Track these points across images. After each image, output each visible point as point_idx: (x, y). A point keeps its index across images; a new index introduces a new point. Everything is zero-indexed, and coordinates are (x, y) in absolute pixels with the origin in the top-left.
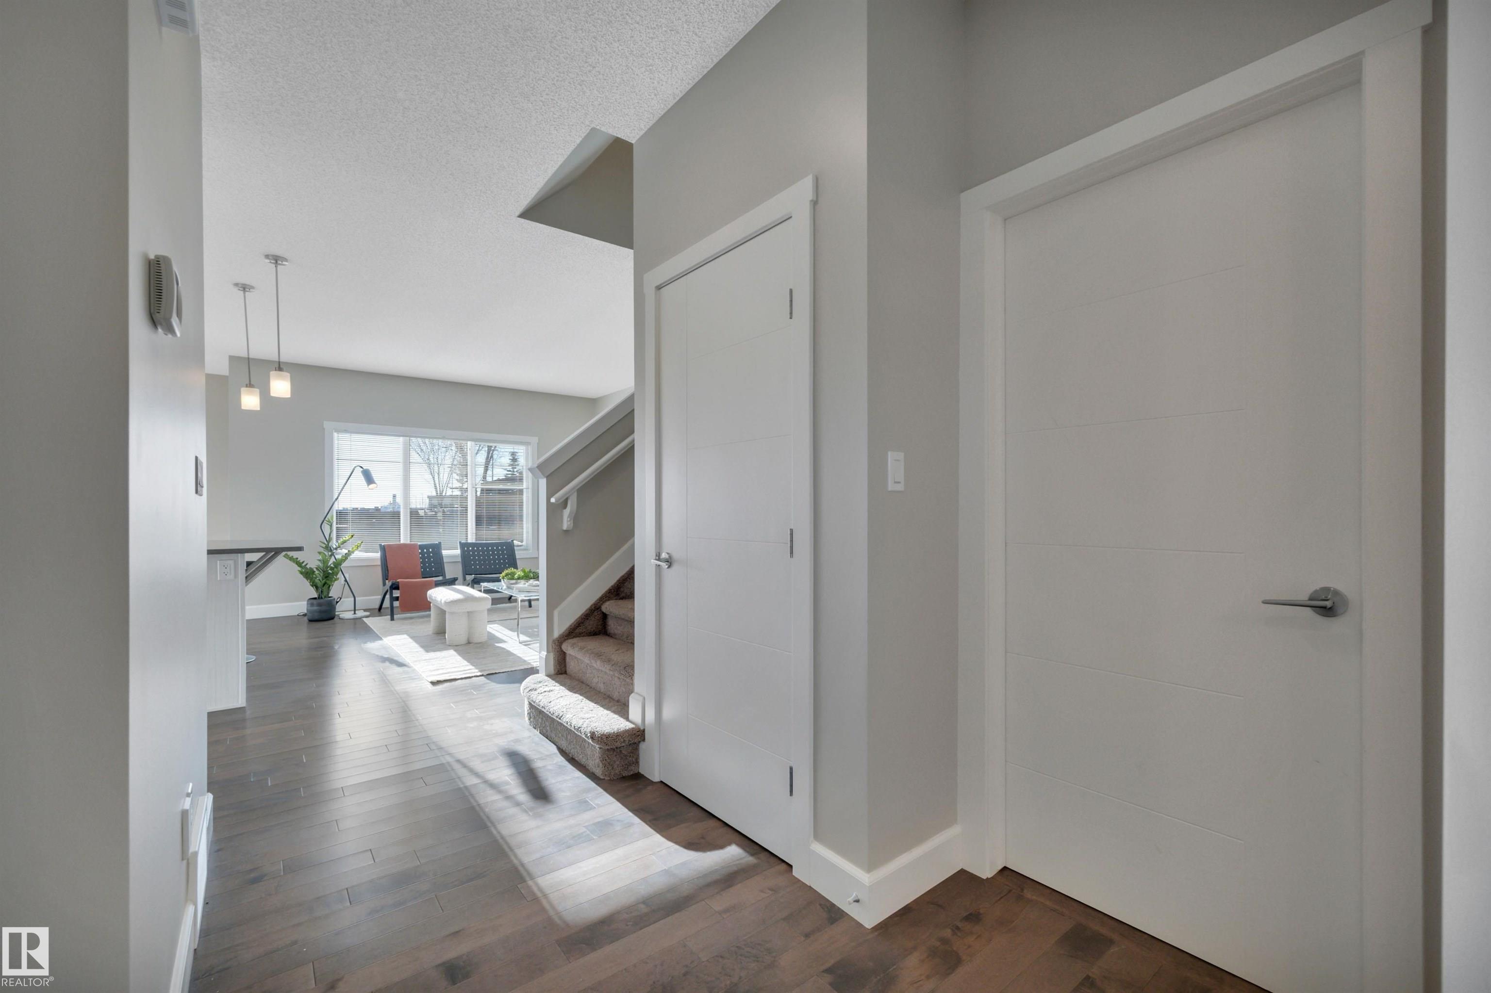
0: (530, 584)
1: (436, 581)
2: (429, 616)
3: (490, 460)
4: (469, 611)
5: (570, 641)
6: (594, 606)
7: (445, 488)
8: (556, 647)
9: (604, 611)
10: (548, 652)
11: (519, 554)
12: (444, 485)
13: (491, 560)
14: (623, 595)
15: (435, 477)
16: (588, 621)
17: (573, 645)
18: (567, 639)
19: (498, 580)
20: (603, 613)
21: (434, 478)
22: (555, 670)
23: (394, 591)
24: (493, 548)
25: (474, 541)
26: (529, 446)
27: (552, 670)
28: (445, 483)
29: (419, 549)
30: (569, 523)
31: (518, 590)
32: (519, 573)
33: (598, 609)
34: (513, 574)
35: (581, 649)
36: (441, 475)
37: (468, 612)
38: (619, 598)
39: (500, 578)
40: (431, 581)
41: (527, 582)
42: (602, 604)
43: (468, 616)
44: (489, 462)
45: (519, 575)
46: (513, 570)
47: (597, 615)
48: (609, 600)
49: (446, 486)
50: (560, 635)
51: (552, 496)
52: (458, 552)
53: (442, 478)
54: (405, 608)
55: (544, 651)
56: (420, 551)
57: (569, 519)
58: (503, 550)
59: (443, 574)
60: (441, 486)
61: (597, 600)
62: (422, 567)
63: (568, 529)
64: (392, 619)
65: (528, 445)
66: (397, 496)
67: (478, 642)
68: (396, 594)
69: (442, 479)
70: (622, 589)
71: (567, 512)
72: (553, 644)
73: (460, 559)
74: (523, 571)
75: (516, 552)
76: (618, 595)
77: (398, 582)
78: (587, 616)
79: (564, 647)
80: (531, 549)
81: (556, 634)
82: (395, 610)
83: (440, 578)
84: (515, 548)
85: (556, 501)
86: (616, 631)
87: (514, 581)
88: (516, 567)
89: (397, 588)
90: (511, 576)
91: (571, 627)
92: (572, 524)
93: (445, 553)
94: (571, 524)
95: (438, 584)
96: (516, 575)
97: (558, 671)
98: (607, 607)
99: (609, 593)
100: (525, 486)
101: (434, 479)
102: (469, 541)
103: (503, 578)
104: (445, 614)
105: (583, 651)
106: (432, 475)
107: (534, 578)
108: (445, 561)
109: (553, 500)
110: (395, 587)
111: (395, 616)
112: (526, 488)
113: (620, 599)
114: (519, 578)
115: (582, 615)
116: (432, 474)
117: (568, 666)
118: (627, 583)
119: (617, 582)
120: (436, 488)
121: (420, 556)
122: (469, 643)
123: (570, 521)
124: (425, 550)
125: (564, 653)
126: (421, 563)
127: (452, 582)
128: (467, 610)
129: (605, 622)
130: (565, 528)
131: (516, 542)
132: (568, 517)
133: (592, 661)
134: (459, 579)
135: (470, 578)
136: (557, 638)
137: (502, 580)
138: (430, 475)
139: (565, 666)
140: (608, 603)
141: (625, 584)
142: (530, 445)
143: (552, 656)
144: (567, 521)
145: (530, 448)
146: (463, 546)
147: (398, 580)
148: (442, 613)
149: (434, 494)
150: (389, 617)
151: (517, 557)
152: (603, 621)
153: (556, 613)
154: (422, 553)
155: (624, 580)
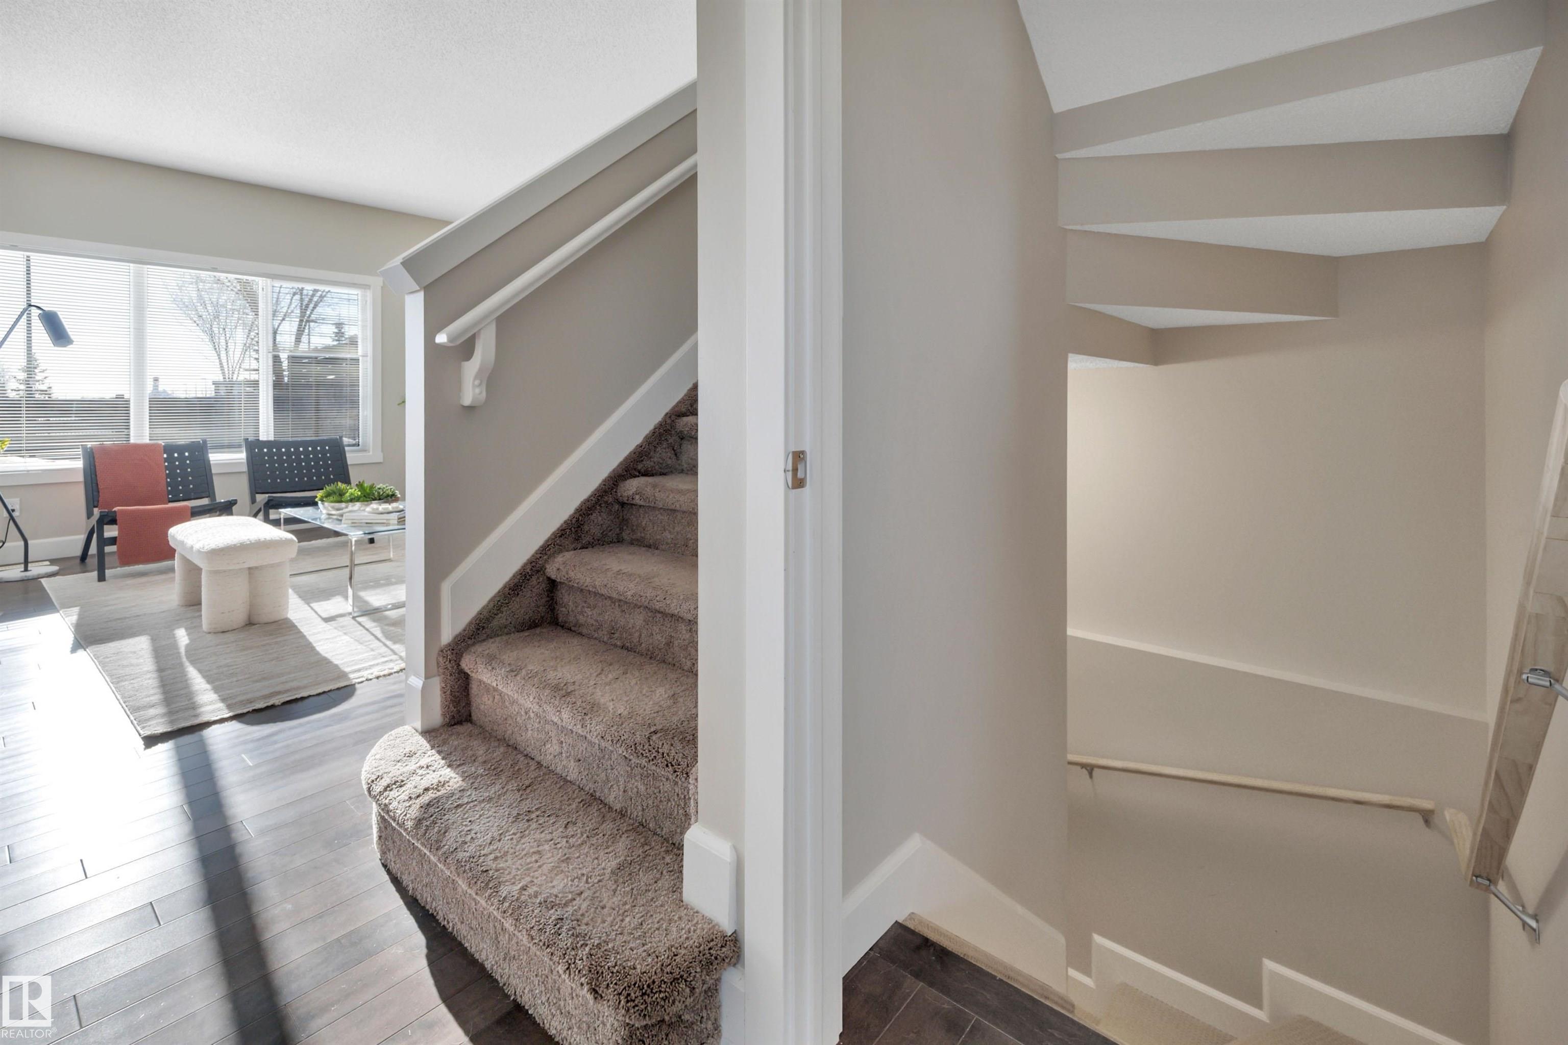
0: (373, 509)
1: (192, 508)
2: (172, 570)
3: (304, 328)
4: (251, 566)
5: (479, 648)
6: (529, 567)
7: (237, 370)
8: (449, 666)
9: (553, 577)
10: (427, 677)
11: (352, 457)
12: (235, 364)
13: (303, 468)
14: (586, 539)
15: (222, 355)
16: (518, 600)
17: (491, 659)
18: (474, 644)
19: (312, 503)
20: (549, 579)
21: (219, 355)
22: (444, 715)
23: (106, 527)
24: (306, 449)
25: (271, 438)
26: (368, 291)
27: (437, 717)
28: (236, 361)
29: (165, 453)
30: (477, 391)
31: (350, 522)
32: (353, 491)
33: (538, 571)
34: (341, 494)
35: (514, 671)
36: (231, 353)
37: (250, 568)
38: (579, 546)
39: (316, 500)
40: (186, 507)
41: (367, 505)
42: (546, 561)
43: (250, 574)
44: (303, 331)
45: (352, 494)
46: (341, 485)
47: (537, 586)
48: (560, 551)
49: (238, 367)
50: (456, 637)
51: (439, 330)
52: (241, 456)
53: (232, 356)
54: (126, 559)
55: (417, 675)
56: (165, 456)
57: (477, 382)
58: (323, 452)
59: (210, 494)
60: (230, 367)
61: (536, 553)
62: (168, 484)
63: (473, 405)
64: (102, 578)
65: (365, 289)
66: (160, 380)
67: (269, 621)
68: (111, 532)
69: (232, 358)
70: (586, 528)
71: (471, 368)
72: (441, 659)
73: (245, 468)
74: (360, 486)
75: (347, 455)
76: (578, 539)
77: (115, 511)
78: (515, 588)
79: (467, 663)
80: (371, 449)
81: (447, 635)
82: (107, 560)
83: (205, 501)
84: (346, 448)
85: (451, 340)
86: (582, 619)
87: (343, 505)
88: (347, 481)
89: (113, 521)
90: (339, 497)
91: (482, 616)
92: (484, 394)
93: (215, 457)
94: (481, 393)
95: (197, 513)
96: (348, 494)
97: (453, 717)
98: (555, 568)
99: (560, 536)
100: (360, 351)
101: (219, 358)
102: (263, 437)
103: (322, 500)
104: (200, 574)
105: (518, 678)
106: (217, 352)
107: (380, 499)
108: (213, 472)
109: (441, 338)
110: (109, 519)
111: (108, 573)
112: (363, 356)
113: (582, 548)
114: (352, 500)
115: (505, 587)
116: (216, 349)
117: (474, 705)
118: (594, 515)
119: (575, 513)
120: (223, 373)
121: (166, 464)
122: (250, 623)
123: (480, 385)
124: (176, 455)
125: (467, 677)
126: (168, 476)
127: (227, 508)
128: (246, 566)
129: (552, 599)
130: (467, 400)
131: (346, 440)
132: (476, 378)
133: (547, 708)
134: (239, 502)
135: (261, 498)
136: (449, 645)
137: (319, 502)
138: (214, 352)
139: (469, 704)
140: (560, 559)
141: (592, 517)
142: (369, 289)
143: (437, 684)
144: (474, 386)
145: (369, 294)
146: (254, 447)
147: (116, 509)
148: (193, 572)
149: (221, 378)
150: (95, 574)
151: (349, 462)
152: (548, 596)
153: (446, 588)
154: (170, 459)
155: (589, 509)
